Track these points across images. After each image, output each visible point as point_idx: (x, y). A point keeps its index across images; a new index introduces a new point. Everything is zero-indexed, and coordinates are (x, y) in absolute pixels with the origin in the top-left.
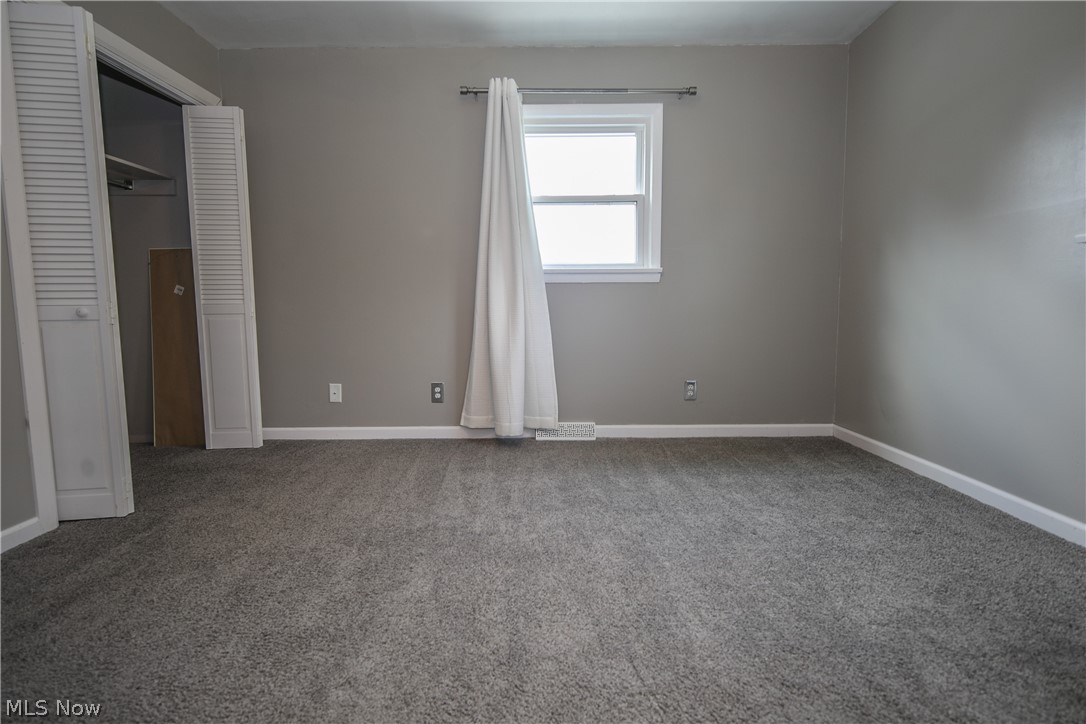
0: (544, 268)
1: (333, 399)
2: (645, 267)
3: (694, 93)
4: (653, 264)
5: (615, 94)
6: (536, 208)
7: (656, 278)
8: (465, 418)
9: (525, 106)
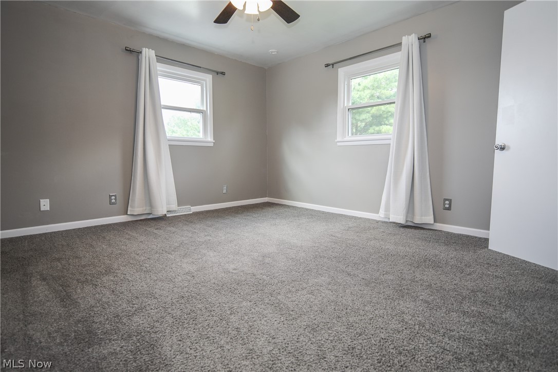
0: (168, 138)
1: (43, 208)
2: (207, 140)
3: (224, 75)
4: (210, 139)
5: (197, 68)
6: (163, 110)
7: (212, 145)
8: (130, 210)
9: (157, 63)
